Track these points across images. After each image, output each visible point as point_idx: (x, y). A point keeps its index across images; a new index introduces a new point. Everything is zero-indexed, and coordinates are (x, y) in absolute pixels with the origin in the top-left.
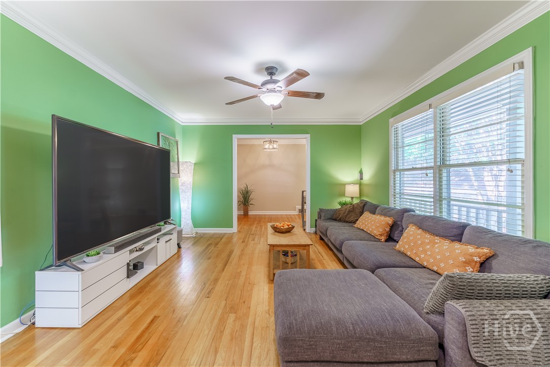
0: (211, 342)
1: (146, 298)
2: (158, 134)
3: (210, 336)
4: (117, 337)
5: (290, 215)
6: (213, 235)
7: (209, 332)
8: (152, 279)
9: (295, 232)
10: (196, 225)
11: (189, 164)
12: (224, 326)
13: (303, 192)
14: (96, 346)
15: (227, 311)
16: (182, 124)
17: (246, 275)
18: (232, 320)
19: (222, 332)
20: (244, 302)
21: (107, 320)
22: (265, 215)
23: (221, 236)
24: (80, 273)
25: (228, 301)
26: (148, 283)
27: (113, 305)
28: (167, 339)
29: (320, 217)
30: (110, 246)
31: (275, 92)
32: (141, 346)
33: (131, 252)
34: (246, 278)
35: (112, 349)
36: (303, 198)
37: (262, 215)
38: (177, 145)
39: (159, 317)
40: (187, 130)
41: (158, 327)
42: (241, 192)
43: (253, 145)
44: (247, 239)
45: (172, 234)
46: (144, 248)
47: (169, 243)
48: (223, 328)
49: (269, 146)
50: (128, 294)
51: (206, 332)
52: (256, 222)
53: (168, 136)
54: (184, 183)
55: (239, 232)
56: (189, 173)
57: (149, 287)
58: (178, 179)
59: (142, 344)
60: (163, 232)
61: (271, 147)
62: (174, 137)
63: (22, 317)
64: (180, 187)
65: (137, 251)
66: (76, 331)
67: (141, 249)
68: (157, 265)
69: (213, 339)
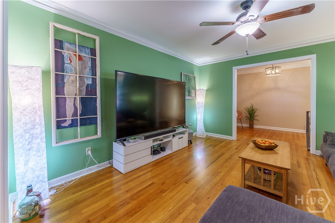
0: (168, 217)
1: (156, 169)
2: (181, 73)
3: (170, 212)
4: (131, 186)
5: (298, 133)
6: (217, 139)
7: (172, 209)
8: (166, 159)
9: (278, 152)
10: (207, 130)
11: (202, 90)
12: (183, 210)
13: (308, 112)
14: (122, 187)
15: (192, 200)
16: (199, 65)
17: (223, 176)
18: (191, 208)
19: (179, 214)
20: (208, 198)
21: (134, 174)
22: (269, 130)
23: (222, 141)
24: (124, 147)
25: (197, 192)
26: (162, 161)
27: (142, 168)
28: (149, 200)
29: (325, 141)
30: (143, 136)
31: (250, 21)
32: (136, 197)
33: (154, 141)
34: (221, 178)
35: (126, 192)
36: (308, 119)
37: (266, 130)
38: (195, 79)
39: (155, 183)
40: (202, 69)
41: (150, 190)
42: (247, 109)
43: (258, 73)
44: (241, 147)
45: (184, 134)
46: (163, 140)
47: (181, 139)
48: (182, 211)
49: (271, 72)
50: (152, 164)
51: (170, 208)
52: (258, 135)
53: (188, 74)
54: (199, 103)
55: (238, 140)
56: (202, 96)
57: (161, 164)
58: (195, 100)
59: (137, 196)
60: (177, 132)
61: (273, 72)
62: (193, 74)
63: (110, 161)
64: (197, 105)
65: (159, 141)
66: (122, 175)
67: (162, 140)
68: (172, 151)
69: (171, 216)
